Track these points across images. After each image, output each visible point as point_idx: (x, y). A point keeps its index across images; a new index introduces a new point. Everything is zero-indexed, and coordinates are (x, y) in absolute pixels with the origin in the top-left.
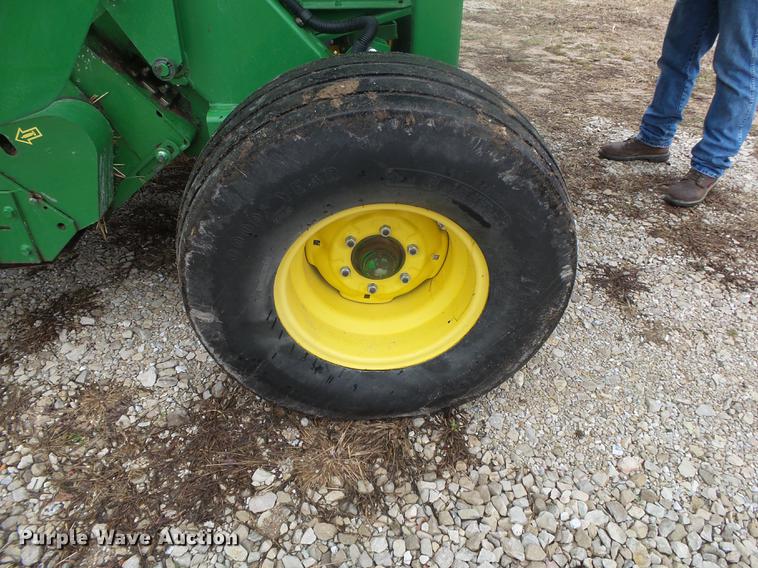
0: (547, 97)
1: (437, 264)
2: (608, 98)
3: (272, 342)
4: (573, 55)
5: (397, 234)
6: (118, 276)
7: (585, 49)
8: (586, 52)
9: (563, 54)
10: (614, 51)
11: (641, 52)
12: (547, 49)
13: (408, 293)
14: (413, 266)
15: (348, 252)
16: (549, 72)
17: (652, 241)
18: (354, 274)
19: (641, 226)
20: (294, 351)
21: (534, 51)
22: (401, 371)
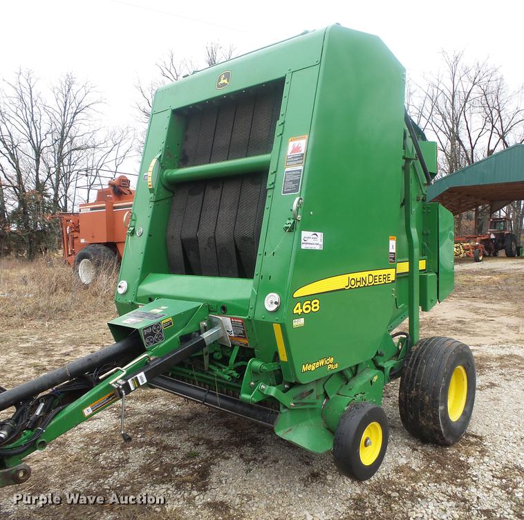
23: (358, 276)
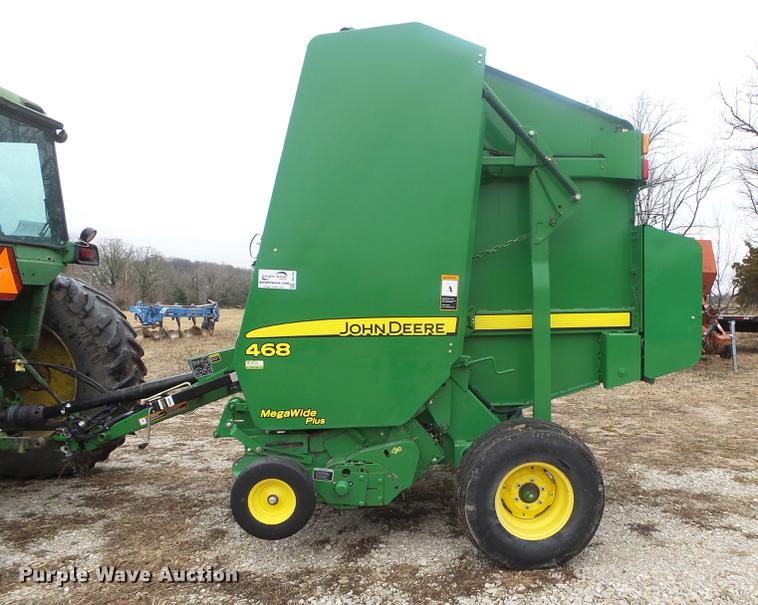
0: (605, 455)
1: (552, 498)
2: (645, 455)
3: (492, 520)
4: (621, 431)
5: (536, 482)
6: (387, 533)
7: (630, 427)
8: (631, 429)
9: (614, 431)
10: (650, 428)
11: (670, 428)
12: (603, 428)
13: (542, 513)
14: (543, 495)
15: (518, 490)
16: (605, 442)
17: (664, 514)
18: (520, 500)
19: (658, 510)
20: (500, 525)
21: (593, 430)
22: (543, 540)
23: (367, 322)
